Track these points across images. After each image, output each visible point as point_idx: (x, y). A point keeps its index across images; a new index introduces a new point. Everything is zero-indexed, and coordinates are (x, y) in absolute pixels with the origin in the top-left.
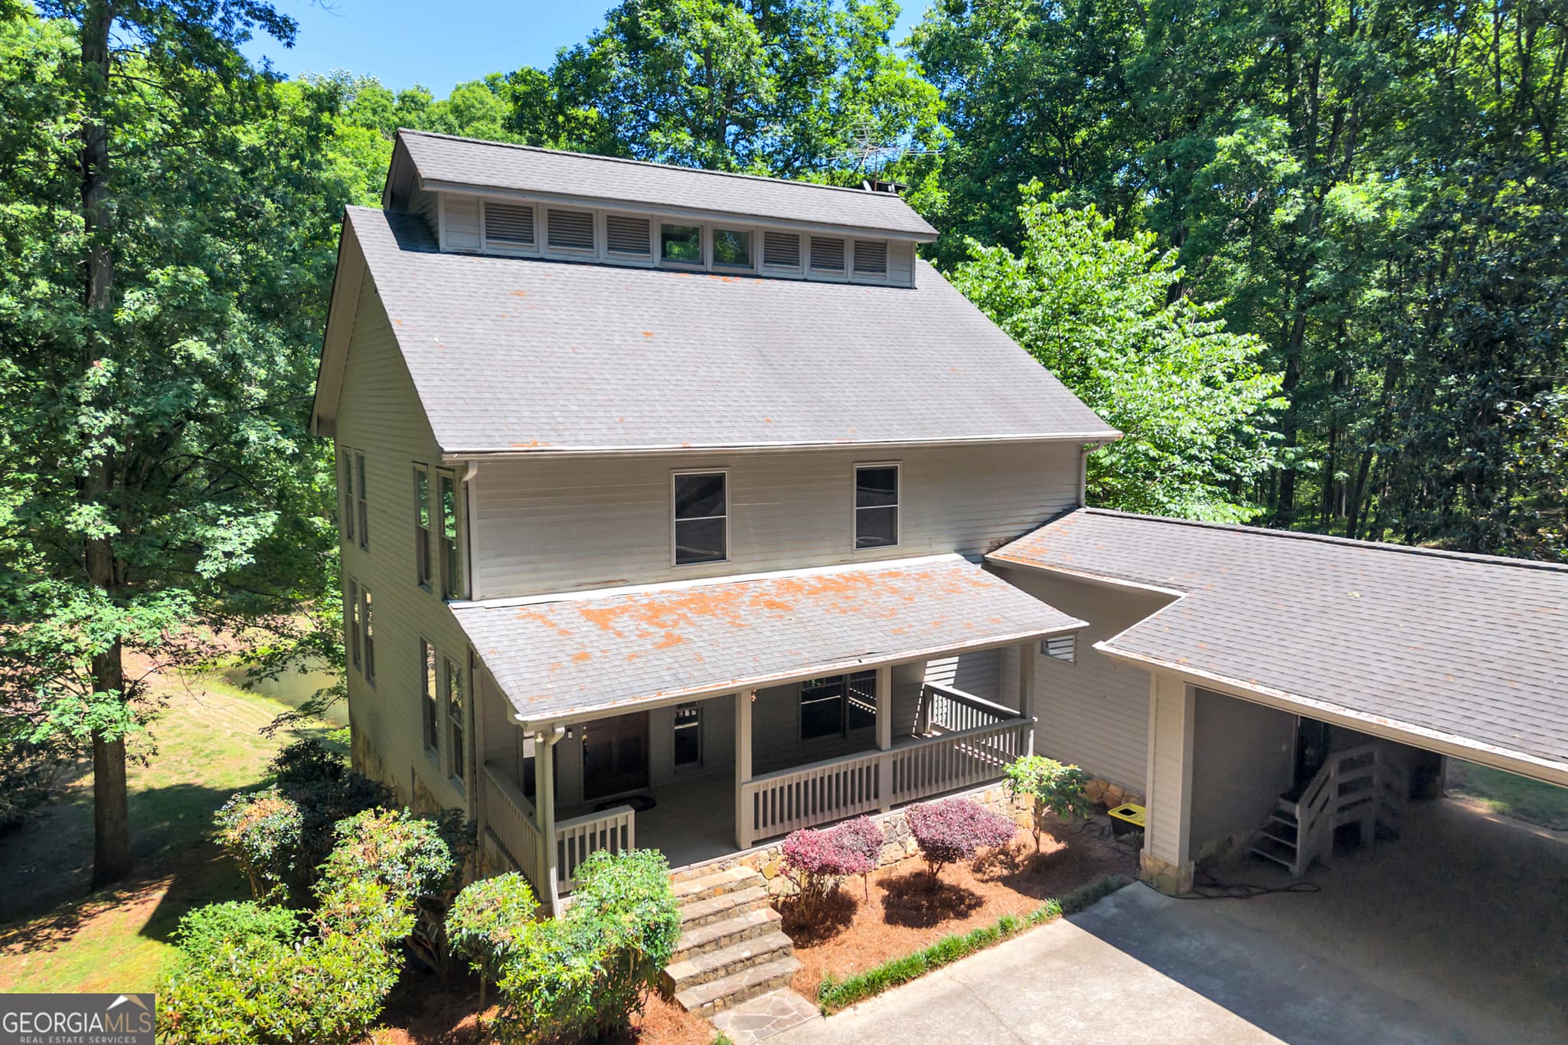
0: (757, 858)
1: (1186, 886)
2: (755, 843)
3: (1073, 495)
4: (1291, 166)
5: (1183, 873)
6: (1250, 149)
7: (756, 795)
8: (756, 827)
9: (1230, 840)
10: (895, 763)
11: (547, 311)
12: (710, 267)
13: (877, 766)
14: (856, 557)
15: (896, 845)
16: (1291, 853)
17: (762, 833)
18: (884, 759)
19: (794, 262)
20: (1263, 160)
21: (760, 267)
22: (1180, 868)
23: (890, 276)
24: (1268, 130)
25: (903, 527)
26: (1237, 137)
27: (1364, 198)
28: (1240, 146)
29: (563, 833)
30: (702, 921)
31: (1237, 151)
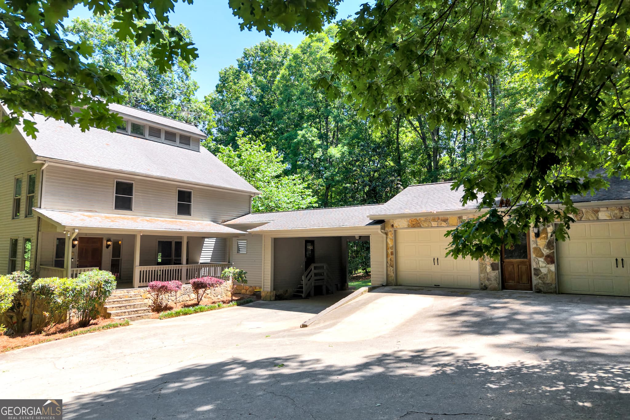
0: (140, 291)
1: (273, 298)
2: (139, 287)
3: (248, 210)
4: (318, 142)
5: (272, 294)
6: (307, 136)
7: (141, 271)
8: (140, 282)
9: (287, 291)
10: (187, 269)
11: (72, 133)
12: (129, 134)
13: (181, 269)
14: (177, 217)
15: (187, 296)
16: (302, 292)
17: (142, 284)
18: (184, 267)
19: (159, 137)
20: (310, 139)
21: (147, 136)
22: (271, 291)
23: (191, 146)
24: (312, 131)
25: (193, 211)
26: (303, 132)
27: (337, 151)
28: (304, 135)
29: (73, 271)
30: (121, 302)
31: (303, 136)
